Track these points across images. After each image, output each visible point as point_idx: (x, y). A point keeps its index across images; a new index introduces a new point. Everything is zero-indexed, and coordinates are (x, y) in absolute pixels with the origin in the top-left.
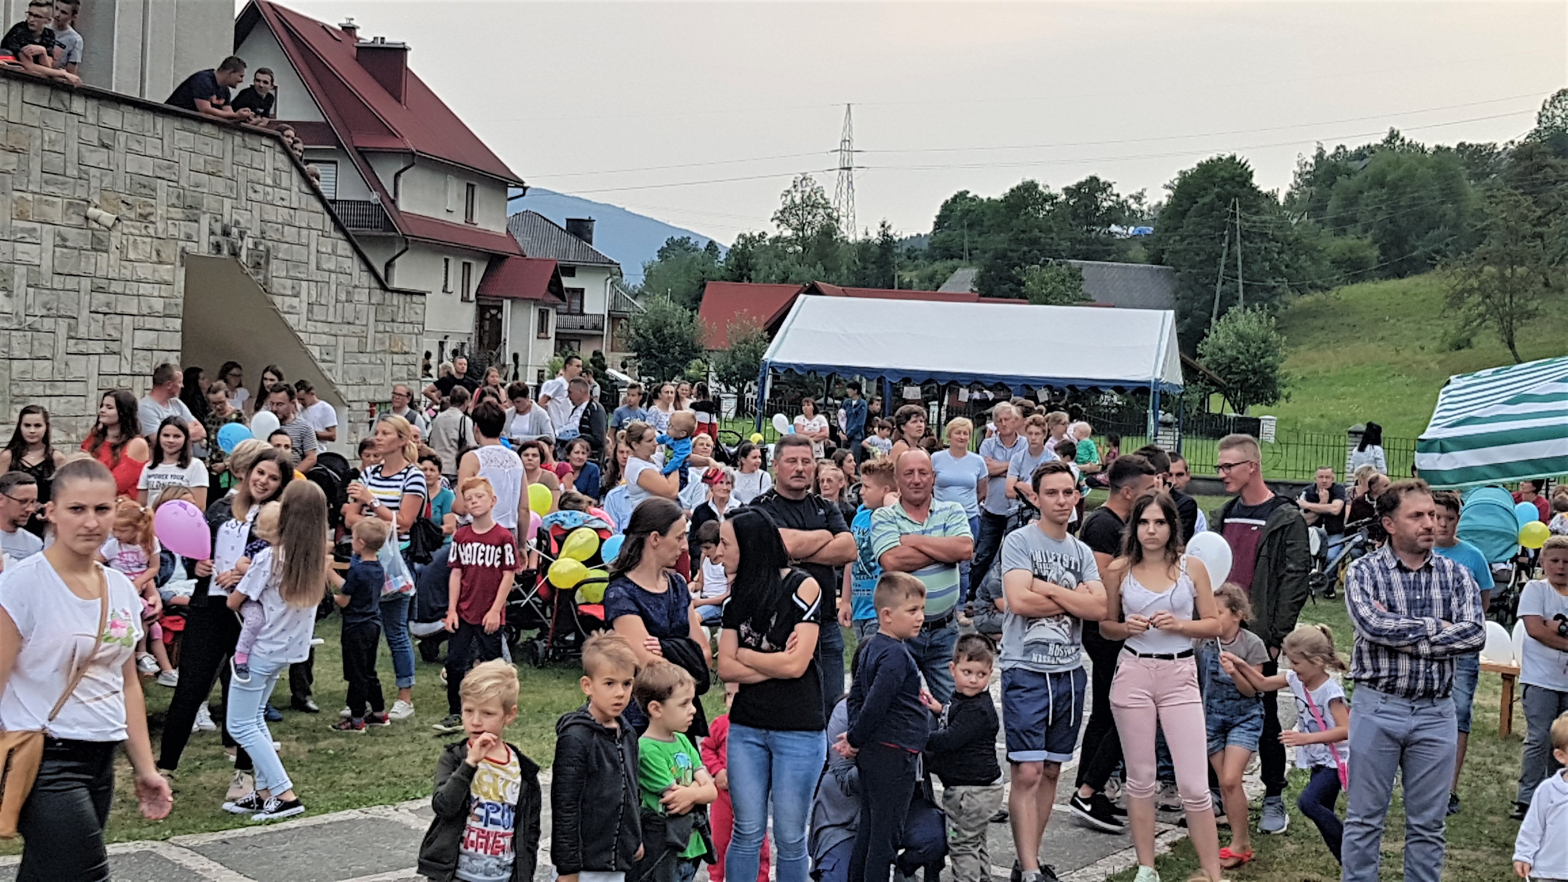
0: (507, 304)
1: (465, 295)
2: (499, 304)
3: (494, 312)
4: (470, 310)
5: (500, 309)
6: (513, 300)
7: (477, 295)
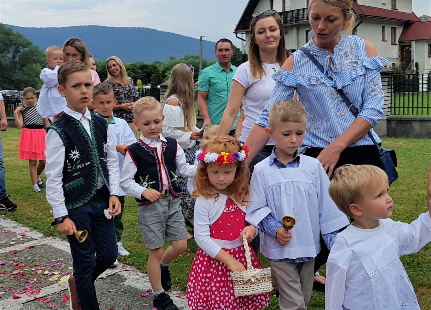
0: (413, 43)
1: (394, 42)
2: (410, 44)
3: (407, 48)
4: (396, 49)
5: (410, 46)
6: (417, 41)
7: (399, 41)
